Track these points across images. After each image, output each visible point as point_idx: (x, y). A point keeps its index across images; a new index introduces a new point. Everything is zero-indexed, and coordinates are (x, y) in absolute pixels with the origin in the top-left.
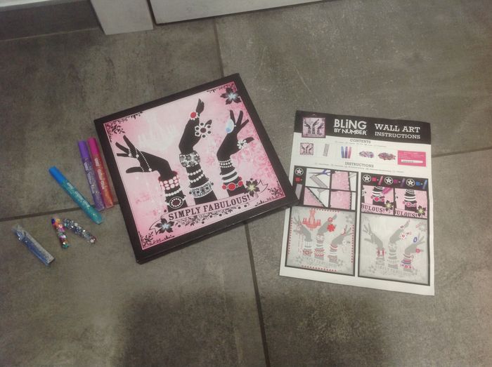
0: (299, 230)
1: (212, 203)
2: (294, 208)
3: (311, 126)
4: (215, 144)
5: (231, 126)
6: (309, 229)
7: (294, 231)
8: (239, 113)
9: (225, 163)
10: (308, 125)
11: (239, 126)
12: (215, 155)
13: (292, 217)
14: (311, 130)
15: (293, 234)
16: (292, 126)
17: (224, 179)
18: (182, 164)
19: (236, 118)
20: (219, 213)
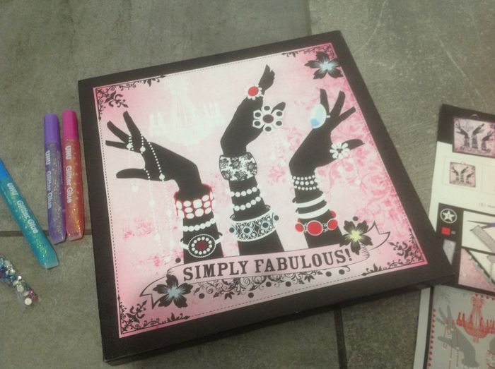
0: (449, 337)
1: (273, 257)
2: (441, 289)
3: (470, 134)
4: (287, 145)
5: (320, 116)
6: (470, 338)
7: (440, 338)
8: (336, 95)
9: (304, 182)
10: (463, 132)
11: (336, 118)
12: (285, 164)
13: (436, 307)
14: (470, 141)
15: (437, 345)
16: (433, 131)
17: (301, 211)
18: (223, 173)
19: (332, 103)
20: (287, 280)
